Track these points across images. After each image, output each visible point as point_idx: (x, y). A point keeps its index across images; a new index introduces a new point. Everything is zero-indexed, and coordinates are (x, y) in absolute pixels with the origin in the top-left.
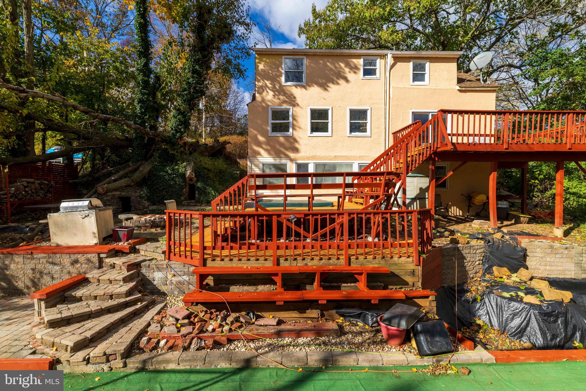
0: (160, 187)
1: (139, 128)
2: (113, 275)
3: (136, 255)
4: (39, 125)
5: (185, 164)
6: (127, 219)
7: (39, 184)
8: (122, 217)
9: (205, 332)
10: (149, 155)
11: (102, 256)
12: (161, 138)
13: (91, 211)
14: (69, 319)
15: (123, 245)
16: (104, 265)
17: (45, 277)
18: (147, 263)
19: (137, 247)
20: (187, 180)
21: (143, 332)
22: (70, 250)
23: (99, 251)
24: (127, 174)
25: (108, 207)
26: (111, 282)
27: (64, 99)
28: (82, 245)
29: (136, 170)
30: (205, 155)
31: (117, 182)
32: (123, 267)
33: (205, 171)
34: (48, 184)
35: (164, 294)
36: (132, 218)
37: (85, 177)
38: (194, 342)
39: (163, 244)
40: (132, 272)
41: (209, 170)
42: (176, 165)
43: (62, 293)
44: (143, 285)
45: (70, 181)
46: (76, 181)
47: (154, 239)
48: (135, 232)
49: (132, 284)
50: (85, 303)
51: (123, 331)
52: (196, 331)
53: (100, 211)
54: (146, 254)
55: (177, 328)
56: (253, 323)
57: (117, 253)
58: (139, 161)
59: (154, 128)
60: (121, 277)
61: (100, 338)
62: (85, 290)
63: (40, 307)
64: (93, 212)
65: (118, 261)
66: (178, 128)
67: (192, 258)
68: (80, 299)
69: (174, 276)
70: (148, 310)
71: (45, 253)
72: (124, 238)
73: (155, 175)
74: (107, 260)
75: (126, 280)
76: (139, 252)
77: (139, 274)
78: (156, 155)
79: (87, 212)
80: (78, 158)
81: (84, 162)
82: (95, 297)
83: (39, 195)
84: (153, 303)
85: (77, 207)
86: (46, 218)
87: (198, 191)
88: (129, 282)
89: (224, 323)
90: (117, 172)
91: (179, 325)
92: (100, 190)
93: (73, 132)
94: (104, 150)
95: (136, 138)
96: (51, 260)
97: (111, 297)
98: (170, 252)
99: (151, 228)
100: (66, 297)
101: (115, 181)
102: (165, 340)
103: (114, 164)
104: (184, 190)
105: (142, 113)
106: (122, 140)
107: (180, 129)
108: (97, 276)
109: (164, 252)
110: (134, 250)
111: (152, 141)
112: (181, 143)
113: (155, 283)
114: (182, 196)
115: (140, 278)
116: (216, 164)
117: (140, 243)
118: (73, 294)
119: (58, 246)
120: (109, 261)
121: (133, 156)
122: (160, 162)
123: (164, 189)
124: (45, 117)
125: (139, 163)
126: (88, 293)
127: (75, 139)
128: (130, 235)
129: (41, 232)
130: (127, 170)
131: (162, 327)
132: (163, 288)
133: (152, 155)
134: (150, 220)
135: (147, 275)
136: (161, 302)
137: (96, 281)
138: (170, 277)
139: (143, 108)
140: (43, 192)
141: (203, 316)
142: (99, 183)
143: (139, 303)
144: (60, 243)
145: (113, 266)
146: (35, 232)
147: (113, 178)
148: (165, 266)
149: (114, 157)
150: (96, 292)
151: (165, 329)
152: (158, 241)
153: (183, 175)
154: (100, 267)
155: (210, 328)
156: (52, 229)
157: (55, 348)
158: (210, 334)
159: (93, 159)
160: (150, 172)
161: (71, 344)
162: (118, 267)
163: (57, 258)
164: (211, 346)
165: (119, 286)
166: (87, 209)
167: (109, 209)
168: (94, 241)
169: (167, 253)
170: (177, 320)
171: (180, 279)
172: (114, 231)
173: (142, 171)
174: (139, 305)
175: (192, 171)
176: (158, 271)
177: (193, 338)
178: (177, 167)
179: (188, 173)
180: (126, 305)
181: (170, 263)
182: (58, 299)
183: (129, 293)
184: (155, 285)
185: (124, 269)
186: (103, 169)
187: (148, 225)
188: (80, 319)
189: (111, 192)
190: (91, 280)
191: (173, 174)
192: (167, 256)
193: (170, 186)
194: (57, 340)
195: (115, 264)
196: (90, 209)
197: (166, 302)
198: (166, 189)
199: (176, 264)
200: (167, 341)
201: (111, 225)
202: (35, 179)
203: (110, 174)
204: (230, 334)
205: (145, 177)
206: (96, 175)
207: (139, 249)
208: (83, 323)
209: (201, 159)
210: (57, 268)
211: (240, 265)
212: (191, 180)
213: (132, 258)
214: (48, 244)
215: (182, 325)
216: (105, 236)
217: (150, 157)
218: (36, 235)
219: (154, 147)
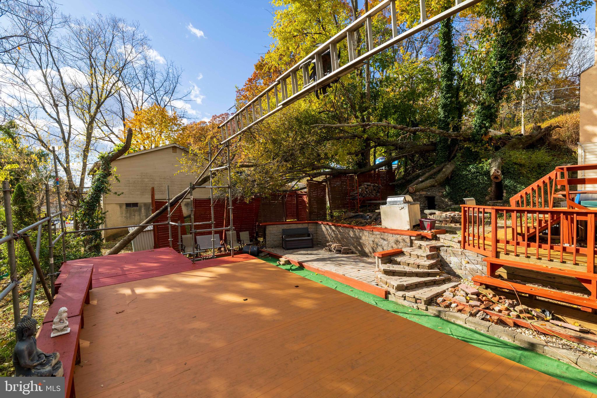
0: (463, 186)
1: (442, 133)
2: (420, 252)
3: (436, 242)
4: (372, 144)
5: (490, 161)
6: (431, 214)
7: (373, 186)
8: (427, 212)
9: (492, 310)
10: (452, 155)
11: (413, 238)
12: (464, 138)
13: (405, 205)
14: (394, 272)
15: (427, 233)
16: (413, 245)
17: (379, 247)
18: (445, 248)
19: (438, 235)
20: (492, 178)
21: (440, 295)
22: (393, 231)
23: (410, 234)
24: (432, 175)
25: (416, 202)
26: (418, 257)
27: (388, 123)
28: (400, 229)
29: (439, 171)
30: (518, 149)
31: (423, 183)
32: (426, 248)
33: (516, 166)
34: (378, 186)
35: (459, 277)
36: (435, 214)
37: (400, 180)
38: (480, 313)
39: (459, 236)
40: (433, 253)
41: (521, 165)
42: (480, 163)
43: (389, 257)
44: (442, 265)
45: (391, 184)
46: (394, 183)
47: (453, 232)
48: (436, 225)
49: (432, 262)
50: (403, 266)
51: (426, 289)
52: (483, 306)
53: (411, 204)
54: (445, 242)
55: (467, 299)
56: (548, 321)
57: (423, 238)
58: (442, 162)
59: (457, 128)
60: (425, 255)
61: (412, 289)
62: (402, 259)
63: (378, 263)
64: (406, 206)
65: (424, 243)
66: (483, 124)
67: (485, 249)
68: (399, 264)
69: (468, 263)
70: (445, 283)
71: (379, 231)
72: (428, 228)
73: (458, 175)
74: (416, 242)
75: (429, 257)
76: (439, 240)
77: (438, 255)
78: (459, 155)
79: (402, 205)
80: (395, 164)
81: (399, 168)
82: (408, 264)
83: (373, 194)
84: (449, 280)
85: (396, 202)
86: (379, 209)
87: (506, 190)
88: (431, 259)
89: (512, 309)
90: (424, 174)
91: (468, 299)
92: (411, 189)
93: (393, 145)
94: (413, 156)
95: (440, 141)
96: (382, 237)
97: (418, 266)
98: (465, 242)
99: (451, 222)
100: (392, 260)
101: (422, 182)
102: (456, 304)
103: (421, 167)
104: (489, 189)
105: (445, 117)
106: (428, 145)
107: (485, 124)
108: (409, 251)
109: (459, 242)
110: (435, 238)
111: (455, 141)
112: (486, 139)
113: (451, 266)
114: (486, 195)
115: (439, 259)
116: (533, 157)
117: (440, 233)
118: (395, 259)
119: (386, 228)
120: (417, 243)
121: (437, 159)
122: (463, 162)
123: (466, 188)
124: (376, 137)
125: (443, 165)
126: (404, 260)
127: (394, 150)
128: (432, 226)
129: (375, 219)
130: (432, 172)
131: (454, 296)
132: (458, 272)
133: (455, 156)
134: (450, 216)
135: (445, 258)
136: (455, 282)
137: (409, 254)
138: (464, 263)
139: (446, 111)
140: (375, 192)
141: (491, 298)
142: (410, 184)
143: (438, 276)
144: (387, 227)
145: (420, 247)
146: (372, 219)
147: (420, 180)
148: (460, 253)
149: (421, 161)
150: (409, 261)
151: (456, 297)
152: (456, 234)
153: (487, 173)
154: (411, 246)
155: (497, 308)
156: (382, 216)
157: (387, 285)
158: (496, 313)
159: (406, 164)
160: (453, 172)
161: (396, 285)
162: (423, 248)
163: (386, 236)
164: (495, 321)
165: (424, 261)
166: (403, 203)
167: (417, 204)
168: (406, 227)
169: (462, 243)
170: (467, 294)
171: (473, 266)
172: (420, 221)
173: (445, 172)
174: (437, 278)
175: (499, 168)
176: (454, 256)
177: (479, 311)
178: (481, 165)
179: (492, 171)
180: (428, 275)
181: (465, 251)
182: (388, 260)
183: (431, 267)
184: (451, 268)
185: (428, 250)
186: (413, 172)
187: (448, 219)
188: (400, 275)
189: (419, 192)
190: (405, 253)
191: (477, 173)
192: (462, 245)
193: (473, 185)
194: (388, 281)
195: (421, 245)
196: (404, 203)
197: (459, 283)
198: (469, 188)
199: (471, 253)
200: (457, 306)
201: (419, 217)
202: (371, 183)
203: (418, 176)
204: (517, 319)
205: (448, 178)
206: (408, 178)
207: (439, 238)
208: (401, 277)
209: (512, 153)
210: (385, 242)
211: (539, 263)
212: (496, 177)
213: (434, 243)
214: (380, 226)
215: (471, 299)
216: (415, 224)
217: (453, 158)
218: (373, 221)
219: (457, 147)
